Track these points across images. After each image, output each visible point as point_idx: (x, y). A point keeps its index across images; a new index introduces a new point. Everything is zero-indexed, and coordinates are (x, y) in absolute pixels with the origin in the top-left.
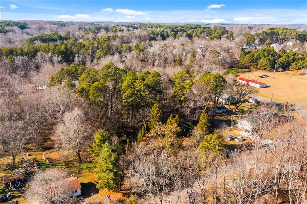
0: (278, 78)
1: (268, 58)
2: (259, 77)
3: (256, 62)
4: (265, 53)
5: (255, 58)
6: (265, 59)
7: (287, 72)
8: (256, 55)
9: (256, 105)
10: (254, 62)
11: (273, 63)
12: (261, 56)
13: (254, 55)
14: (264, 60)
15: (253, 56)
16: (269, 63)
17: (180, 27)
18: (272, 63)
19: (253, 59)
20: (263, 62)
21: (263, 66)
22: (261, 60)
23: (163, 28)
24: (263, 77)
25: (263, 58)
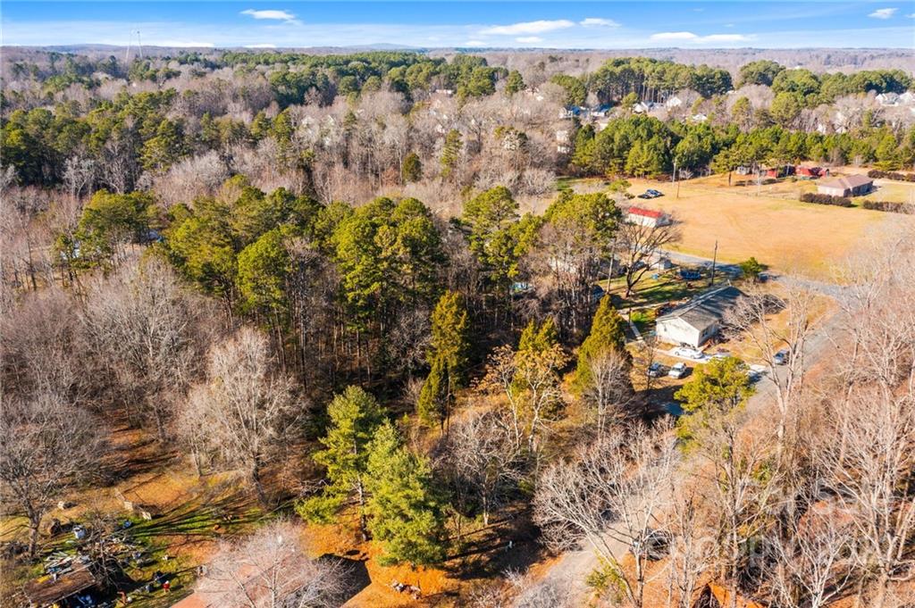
0: (688, 198)
1: (650, 143)
2: (640, 197)
3: (620, 156)
4: (640, 128)
5: (617, 143)
6: (645, 148)
7: (701, 178)
8: (617, 137)
9: (670, 273)
10: (614, 157)
11: (666, 157)
12: (631, 139)
13: (613, 135)
14: (642, 149)
15: (611, 140)
16: (655, 158)
17: (358, 60)
18: (663, 155)
19: (612, 150)
20: (639, 154)
21: (640, 167)
22: (633, 151)
23: (304, 64)
24: (649, 198)
25: (637, 145)
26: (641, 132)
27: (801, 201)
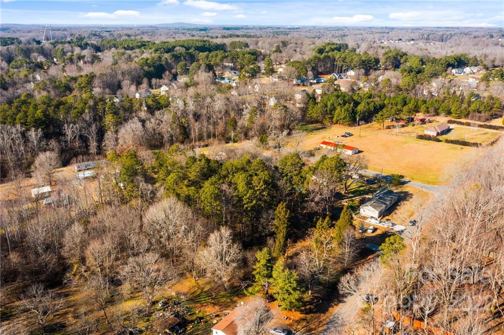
0: (365, 136)
1: (345, 108)
2: (342, 136)
3: (330, 114)
4: (339, 99)
5: (329, 108)
6: (343, 110)
7: (370, 124)
8: (329, 104)
10: (327, 114)
11: (353, 114)
12: (335, 105)
13: (327, 103)
14: (341, 110)
15: (326, 106)
16: (348, 115)
18: (351, 114)
19: (327, 110)
20: (340, 112)
21: (341, 119)
22: (337, 112)
24: (347, 137)
25: (339, 109)
26: (340, 101)
27: (417, 138)
